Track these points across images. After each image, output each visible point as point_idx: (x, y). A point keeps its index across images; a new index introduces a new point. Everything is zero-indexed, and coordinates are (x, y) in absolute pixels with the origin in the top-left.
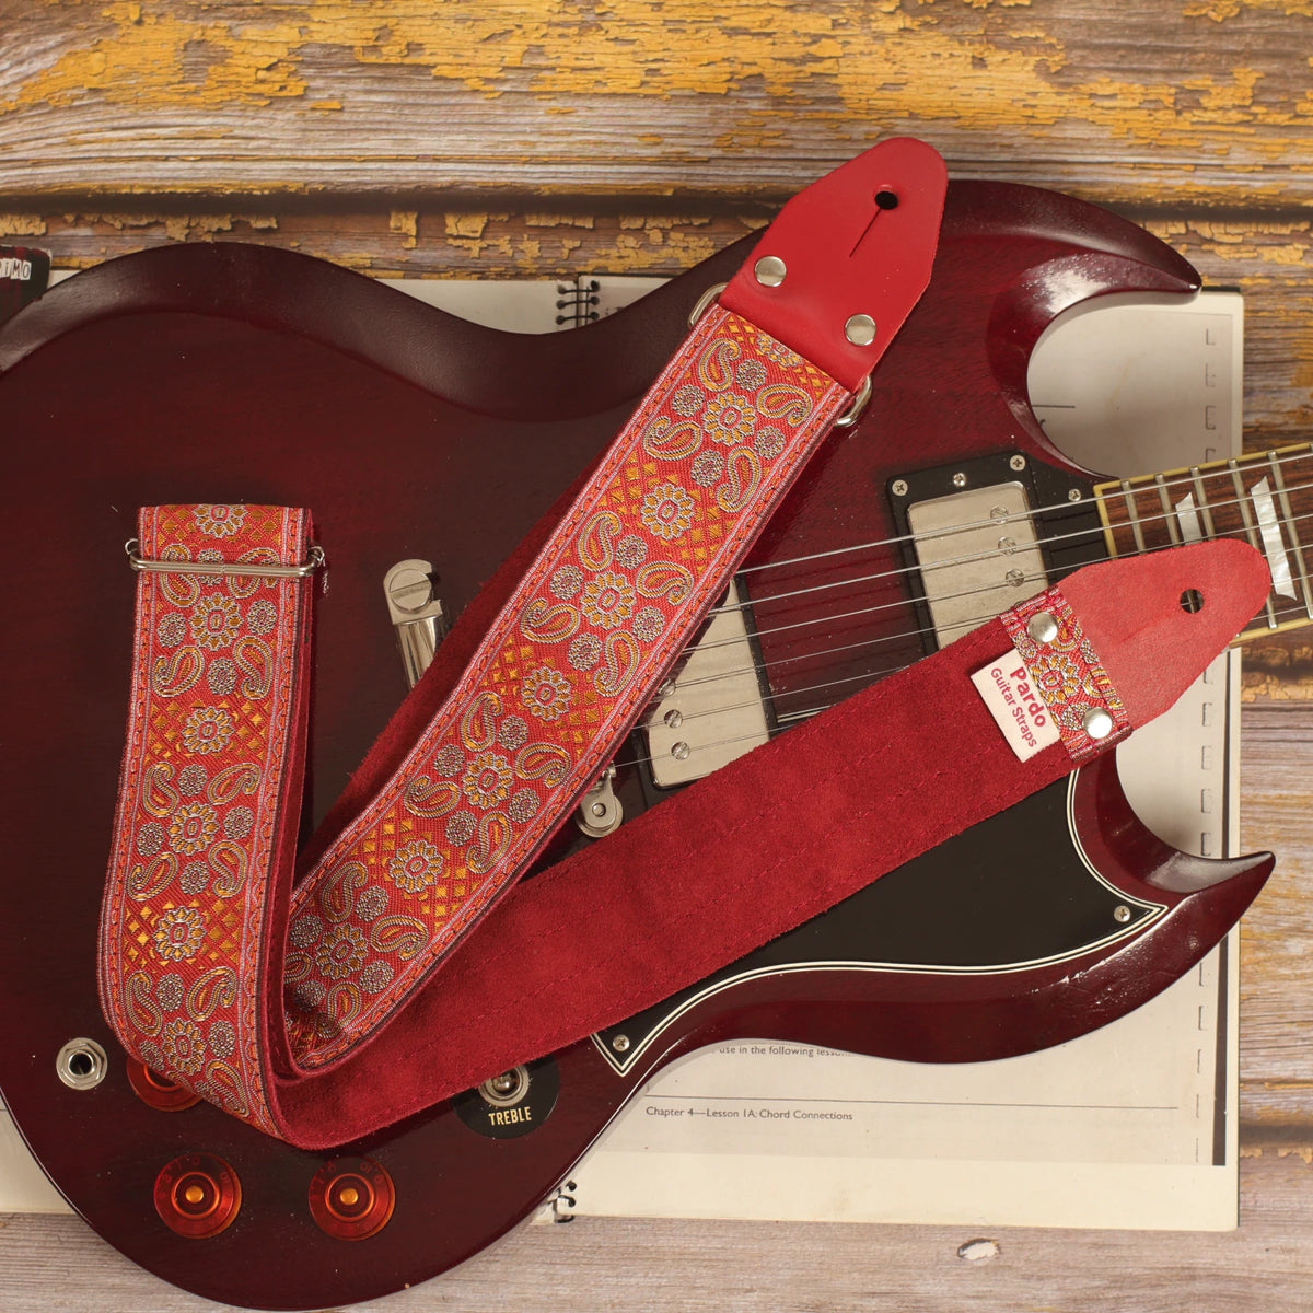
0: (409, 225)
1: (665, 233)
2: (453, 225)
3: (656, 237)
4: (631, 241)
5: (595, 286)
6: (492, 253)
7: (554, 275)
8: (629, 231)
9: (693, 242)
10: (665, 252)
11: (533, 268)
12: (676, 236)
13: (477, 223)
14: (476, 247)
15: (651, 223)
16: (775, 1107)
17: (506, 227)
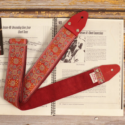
0: (37, 12)
1: (64, 13)
2: (42, 12)
3: (63, 14)
4: (60, 14)
5: (57, 19)
6: (46, 15)
7: (52, 18)
8: (60, 13)
9: (67, 14)
10: (64, 15)
11: (50, 17)
12: (65, 14)
13: (44, 12)
14: (44, 15)
15: (62, 12)
16: (76, 104)
17: (47, 13)
